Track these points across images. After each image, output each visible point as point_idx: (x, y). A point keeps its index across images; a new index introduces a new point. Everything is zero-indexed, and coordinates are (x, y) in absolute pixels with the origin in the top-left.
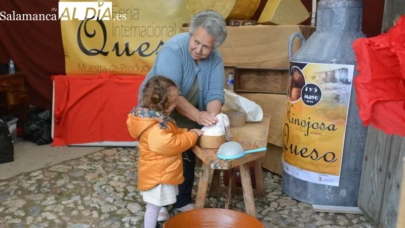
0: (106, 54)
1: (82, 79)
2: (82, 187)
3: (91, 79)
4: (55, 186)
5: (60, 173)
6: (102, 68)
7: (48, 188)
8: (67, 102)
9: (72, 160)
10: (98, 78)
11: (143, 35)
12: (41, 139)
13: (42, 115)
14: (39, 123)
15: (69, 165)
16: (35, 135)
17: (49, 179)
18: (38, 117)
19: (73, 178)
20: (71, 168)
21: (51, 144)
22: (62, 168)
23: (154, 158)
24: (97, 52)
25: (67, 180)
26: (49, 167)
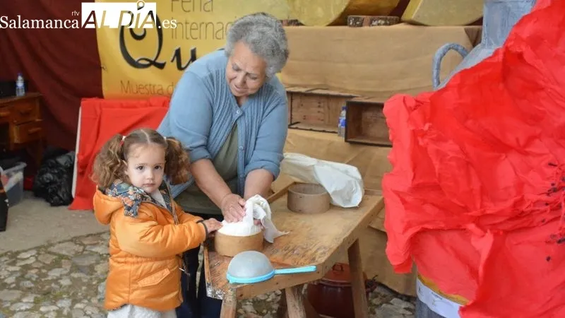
0: (161, 66)
1: (122, 106)
2: (84, 284)
3: (134, 107)
4: (43, 280)
5: (62, 257)
6: (157, 88)
7: (33, 282)
8: (96, 141)
9: (88, 236)
10: (146, 106)
11: (218, 37)
12: (56, 197)
13: (62, 160)
14: (56, 171)
15: (81, 244)
16: (50, 190)
17: (41, 265)
18: (57, 162)
19: (77, 266)
20: (81, 248)
21: (69, 207)
22: (67, 249)
23: (123, 260)
24: (147, 63)
25: (66, 269)
26: (52, 245)
